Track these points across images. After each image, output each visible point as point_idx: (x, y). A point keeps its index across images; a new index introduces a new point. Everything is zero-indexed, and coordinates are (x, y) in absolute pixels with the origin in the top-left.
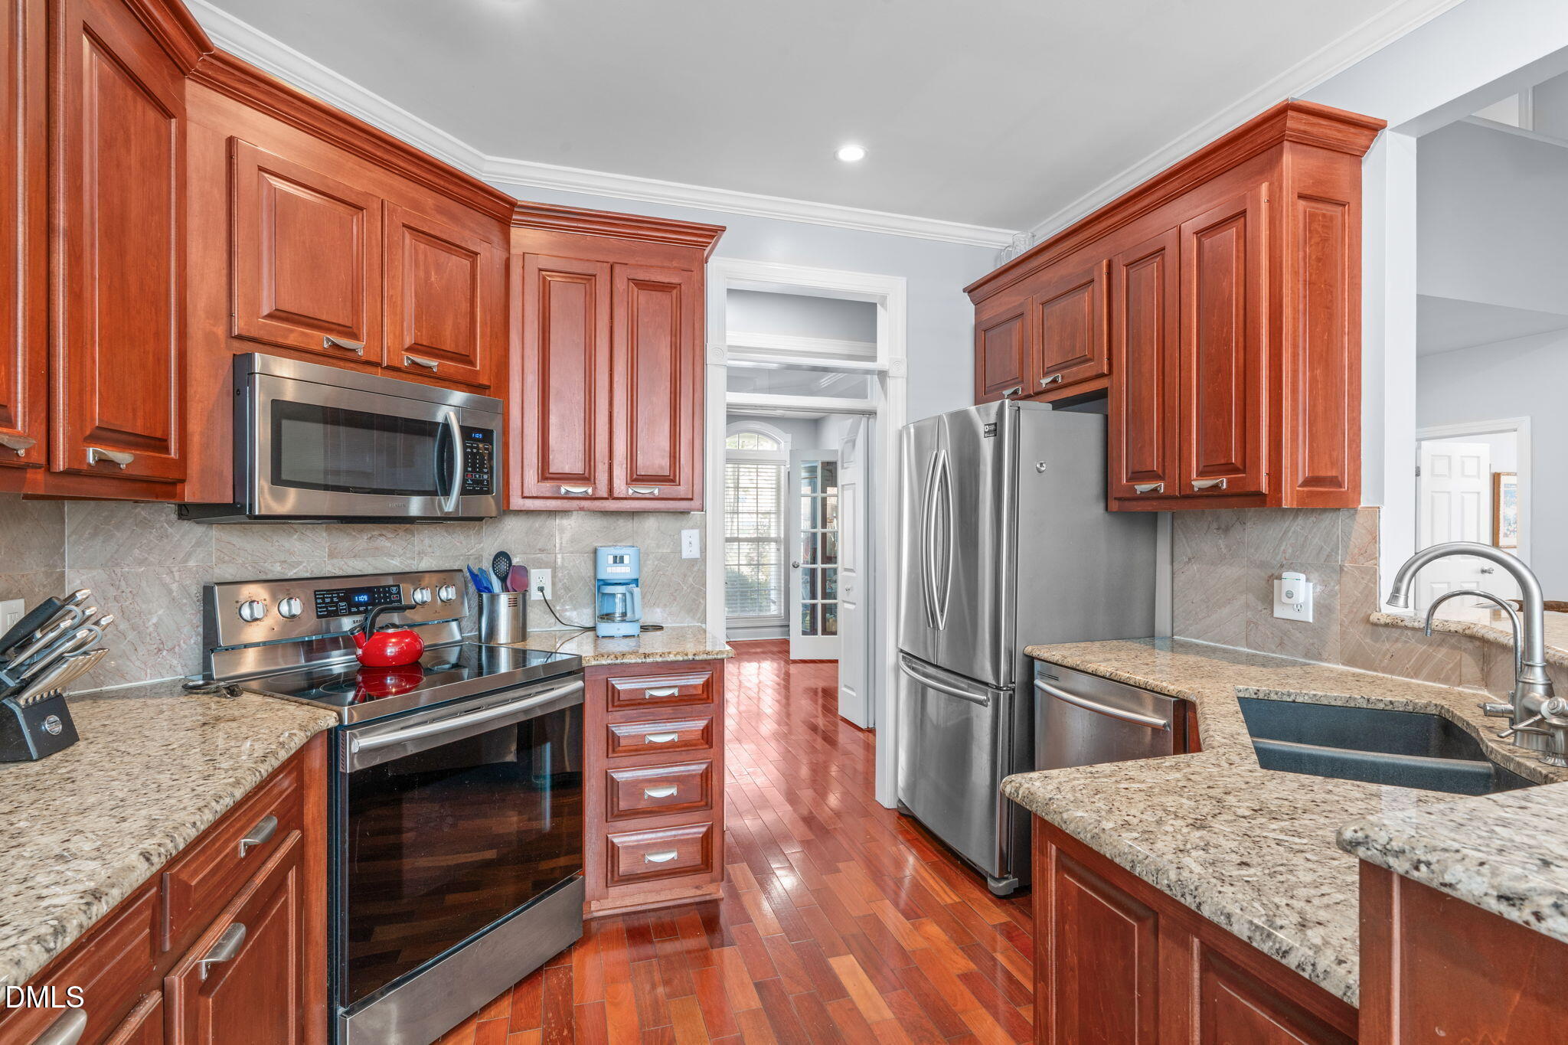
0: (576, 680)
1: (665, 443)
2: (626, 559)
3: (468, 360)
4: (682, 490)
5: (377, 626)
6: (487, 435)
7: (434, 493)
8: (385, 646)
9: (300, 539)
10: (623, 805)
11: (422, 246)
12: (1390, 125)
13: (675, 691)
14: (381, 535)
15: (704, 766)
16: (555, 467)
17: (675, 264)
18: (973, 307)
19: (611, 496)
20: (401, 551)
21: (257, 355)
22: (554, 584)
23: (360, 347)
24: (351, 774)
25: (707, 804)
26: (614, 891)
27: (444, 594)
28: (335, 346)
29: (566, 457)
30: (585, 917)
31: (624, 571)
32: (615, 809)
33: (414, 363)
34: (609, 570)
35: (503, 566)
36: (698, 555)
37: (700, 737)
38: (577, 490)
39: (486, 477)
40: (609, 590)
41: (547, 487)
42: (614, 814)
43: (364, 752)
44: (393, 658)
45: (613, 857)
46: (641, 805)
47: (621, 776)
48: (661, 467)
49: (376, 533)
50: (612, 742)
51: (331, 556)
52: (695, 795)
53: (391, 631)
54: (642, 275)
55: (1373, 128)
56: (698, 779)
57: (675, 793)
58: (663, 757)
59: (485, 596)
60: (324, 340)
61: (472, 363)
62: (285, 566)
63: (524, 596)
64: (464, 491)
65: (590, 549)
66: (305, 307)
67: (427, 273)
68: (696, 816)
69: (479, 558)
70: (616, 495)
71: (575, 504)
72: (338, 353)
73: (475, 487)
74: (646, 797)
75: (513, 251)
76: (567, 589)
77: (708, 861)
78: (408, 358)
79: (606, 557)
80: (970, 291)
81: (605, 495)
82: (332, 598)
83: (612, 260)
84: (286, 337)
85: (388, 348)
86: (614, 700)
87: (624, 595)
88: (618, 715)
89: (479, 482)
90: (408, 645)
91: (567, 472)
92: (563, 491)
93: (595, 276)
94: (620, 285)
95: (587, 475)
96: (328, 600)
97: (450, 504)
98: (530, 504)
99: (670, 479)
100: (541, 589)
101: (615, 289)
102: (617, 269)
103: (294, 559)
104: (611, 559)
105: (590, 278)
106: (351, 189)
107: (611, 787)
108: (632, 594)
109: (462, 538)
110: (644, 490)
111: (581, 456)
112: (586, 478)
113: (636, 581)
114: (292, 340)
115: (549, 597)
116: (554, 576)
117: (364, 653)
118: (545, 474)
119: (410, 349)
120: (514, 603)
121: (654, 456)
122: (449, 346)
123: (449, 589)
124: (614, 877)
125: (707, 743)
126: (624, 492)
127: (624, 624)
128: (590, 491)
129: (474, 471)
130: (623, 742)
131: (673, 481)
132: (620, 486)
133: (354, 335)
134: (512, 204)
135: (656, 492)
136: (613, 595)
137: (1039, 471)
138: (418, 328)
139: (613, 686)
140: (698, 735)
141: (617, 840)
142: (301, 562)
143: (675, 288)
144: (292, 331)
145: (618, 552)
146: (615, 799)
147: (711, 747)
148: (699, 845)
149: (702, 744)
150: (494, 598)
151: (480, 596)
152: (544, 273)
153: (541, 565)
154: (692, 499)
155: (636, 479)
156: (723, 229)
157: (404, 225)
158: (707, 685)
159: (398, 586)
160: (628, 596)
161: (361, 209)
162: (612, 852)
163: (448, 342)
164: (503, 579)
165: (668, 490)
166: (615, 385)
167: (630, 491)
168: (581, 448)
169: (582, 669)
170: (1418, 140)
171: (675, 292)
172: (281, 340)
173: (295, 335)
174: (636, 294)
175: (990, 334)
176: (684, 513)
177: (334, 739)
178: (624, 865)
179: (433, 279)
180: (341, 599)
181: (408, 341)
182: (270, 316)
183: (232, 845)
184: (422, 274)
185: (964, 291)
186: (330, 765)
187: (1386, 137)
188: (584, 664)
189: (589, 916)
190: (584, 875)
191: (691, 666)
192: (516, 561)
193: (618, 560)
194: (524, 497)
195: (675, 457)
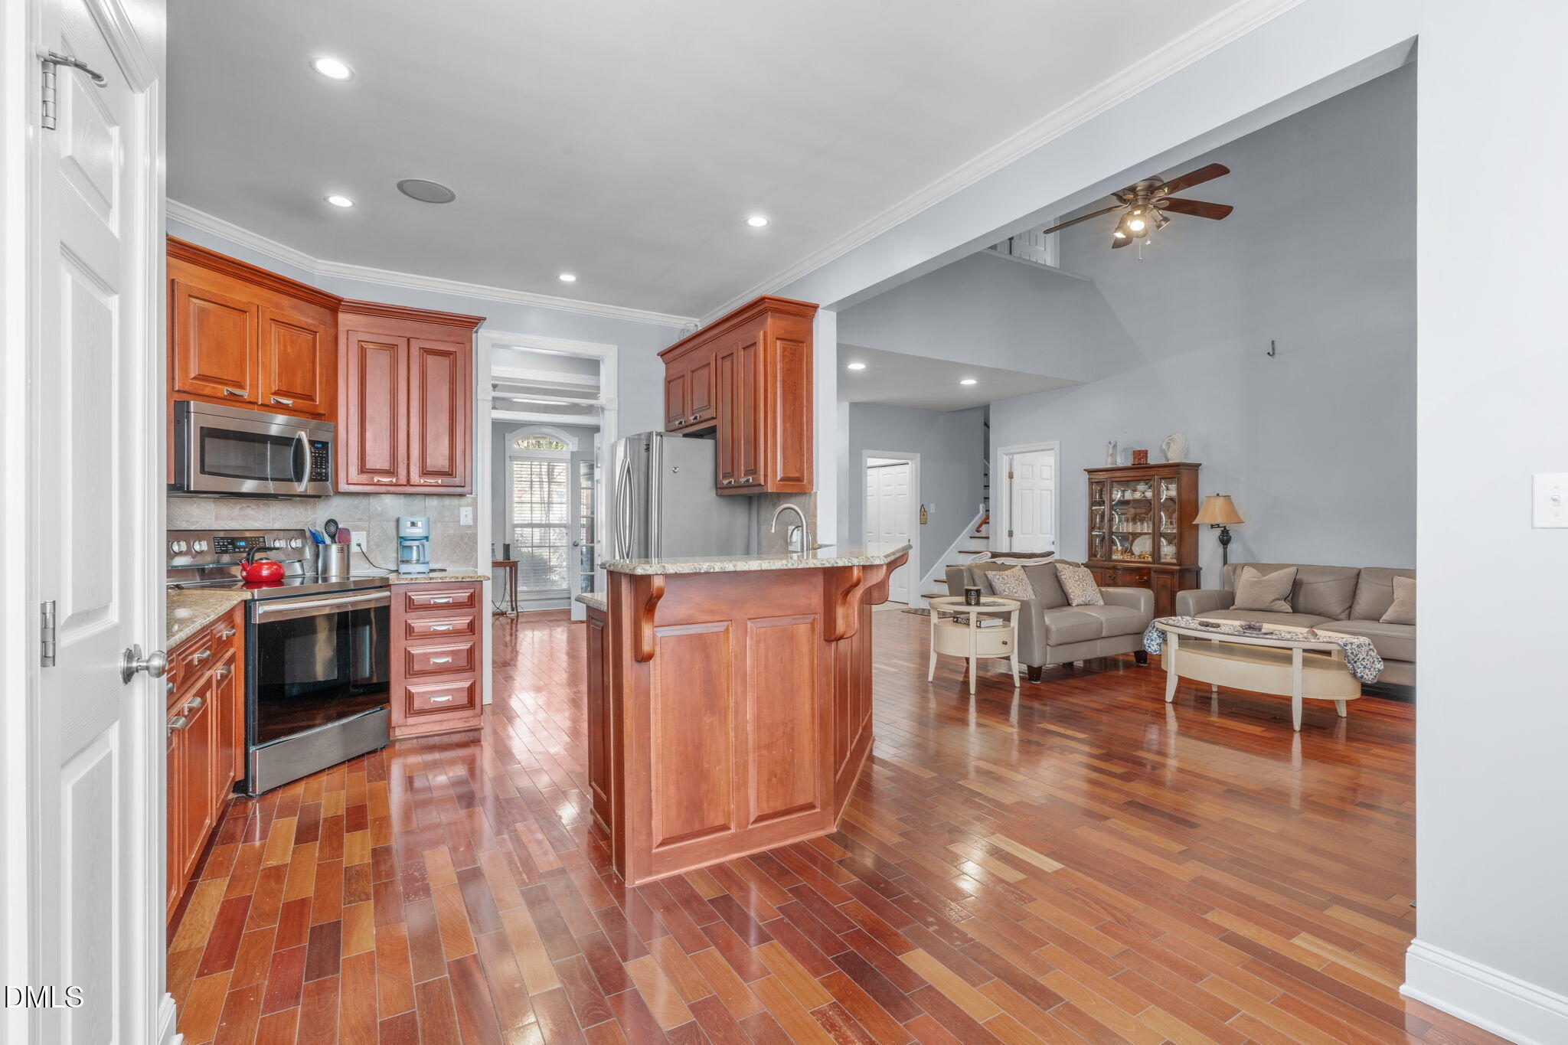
0: (387, 591)
1: (446, 451)
2: (420, 524)
3: (311, 398)
4: (457, 481)
5: (255, 559)
6: (325, 444)
7: (290, 480)
8: (260, 571)
9: (197, 507)
10: (416, 667)
11: (282, 331)
12: (820, 307)
13: (451, 600)
14: (248, 507)
15: (470, 645)
16: (369, 466)
17: (452, 339)
18: (664, 365)
19: (408, 483)
20: (261, 518)
21: (192, 402)
22: (368, 542)
23: (245, 394)
24: (259, 625)
25: (471, 668)
26: (411, 721)
27: (293, 544)
28: (232, 394)
29: (378, 458)
30: (391, 739)
31: (418, 531)
32: (411, 669)
33: (278, 402)
34: (407, 530)
35: (332, 529)
36: (472, 524)
37: (466, 627)
38: (385, 480)
39: (324, 471)
40: (408, 543)
41: (364, 478)
42: (410, 672)
43: (265, 614)
44: (266, 577)
45: (410, 699)
46: (427, 668)
47: (415, 651)
48: (443, 466)
49: (244, 505)
50: (409, 630)
51: (217, 518)
52: (463, 662)
53: (264, 561)
54: (429, 345)
55: (815, 307)
56: (466, 652)
57: (450, 661)
58: (444, 640)
59: (321, 546)
60: (225, 390)
61: (313, 400)
62: (189, 523)
63: (348, 546)
64: (311, 480)
65: (395, 518)
66: (213, 372)
67: (285, 346)
68: (465, 675)
69: (314, 524)
70: (412, 483)
71: (383, 489)
72: (233, 398)
73: (319, 477)
74: (431, 663)
75: (340, 328)
76: (378, 545)
77: (472, 701)
78: (274, 399)
79: (406, 525)
80: (662, 355)
81: (405, 483)
82: (223, 542)
83: (408, 336)
84: (204, 390)
85: (262, 393)
86: (410, 605)
87: (418, 547)
88: (413, 614)
89: (320, 474)
90: (276, 569)
91: (378, 468)
92: (376, 480)
93: (397, 345)
94: (415, 352)
95: (392, 470)
96: (221, 544)
97: (302, 487)
98: (353, 489)
99: (449, 474)
100: (359, 545)
101: (411, 354)
102: (412, 341)
103: (194, 520)
104: (409, 524)
105: (393, 347)
106: (240, 301)
107: (409, 658)
108: (423, 546)
109: (302, 510)
110: (431, 481)
111: (388, 459)
112: (391, 472)
113: (427, 538)
114: (207, 391)
115: (365, 550)
116: (368, 536)
117: (248, 573)
118: (363, 469)
119: (275, 393)
120: (341, 550)
121: (438, 457)
122: (299, 390)
123: (297, 541)
124: (410, 710)
125: (471, 632)
126: (418, 481)
127: (418, 565)
128: (394, 480)
129: (316, 467)
130: (416, 630)
131: (451, 475)
132: (415, 477)
133: (242, 387)
134: (339, 300)
135: (440, 481)
136: (411, 547)
137: (674, 472)
138: (280, 380)
139: (410, 597)
140: (466, 626)
141: (413, 689)
142: (198, 522)
143: (451, 354)
144: (207, 386)
145: (414, 519)
146: (411, 664)
147: (474, 634)
148: (466, 693)
149: (467, 632)
150: (327, 547)
151: (318, 546)
152: (363, 343)
153: (358, 529)
154: (464, 486)
155: (425, 473)
156: (485, 319)
157: (271, 319)
158: (471, 597)
159: (264, 537)
160: (421, 548)
161: (246, 312)
162: (409, 697)
163: (298, 387)
164: (333, 537)
165: (448, 480)
166: (411, 414)
167: (422, 481)
168: (388, 453)
169: (390, 586)
170: (837, 314)
171: (451, 357)
172: (201, 392)
173: (209, 388)
174: (425, 356)
175: (671, 384)
176: (461, 495)
177: (247, 606)
178: (417, 705)
179: (289, 350)
180: (229, 544)
181: (274, 388)
182: (194, 378)
183: (190, 658)
184: (282, 348)
185: (658, 355)
186: (246, 621)
187: (820, 313)
188: (391, 582)
189: (395, 738)
190: (391, 707)
191: (461, 584)
192: (340, 526)
193: (413, 524)
194: (348, 484)
195: (452, 460)
